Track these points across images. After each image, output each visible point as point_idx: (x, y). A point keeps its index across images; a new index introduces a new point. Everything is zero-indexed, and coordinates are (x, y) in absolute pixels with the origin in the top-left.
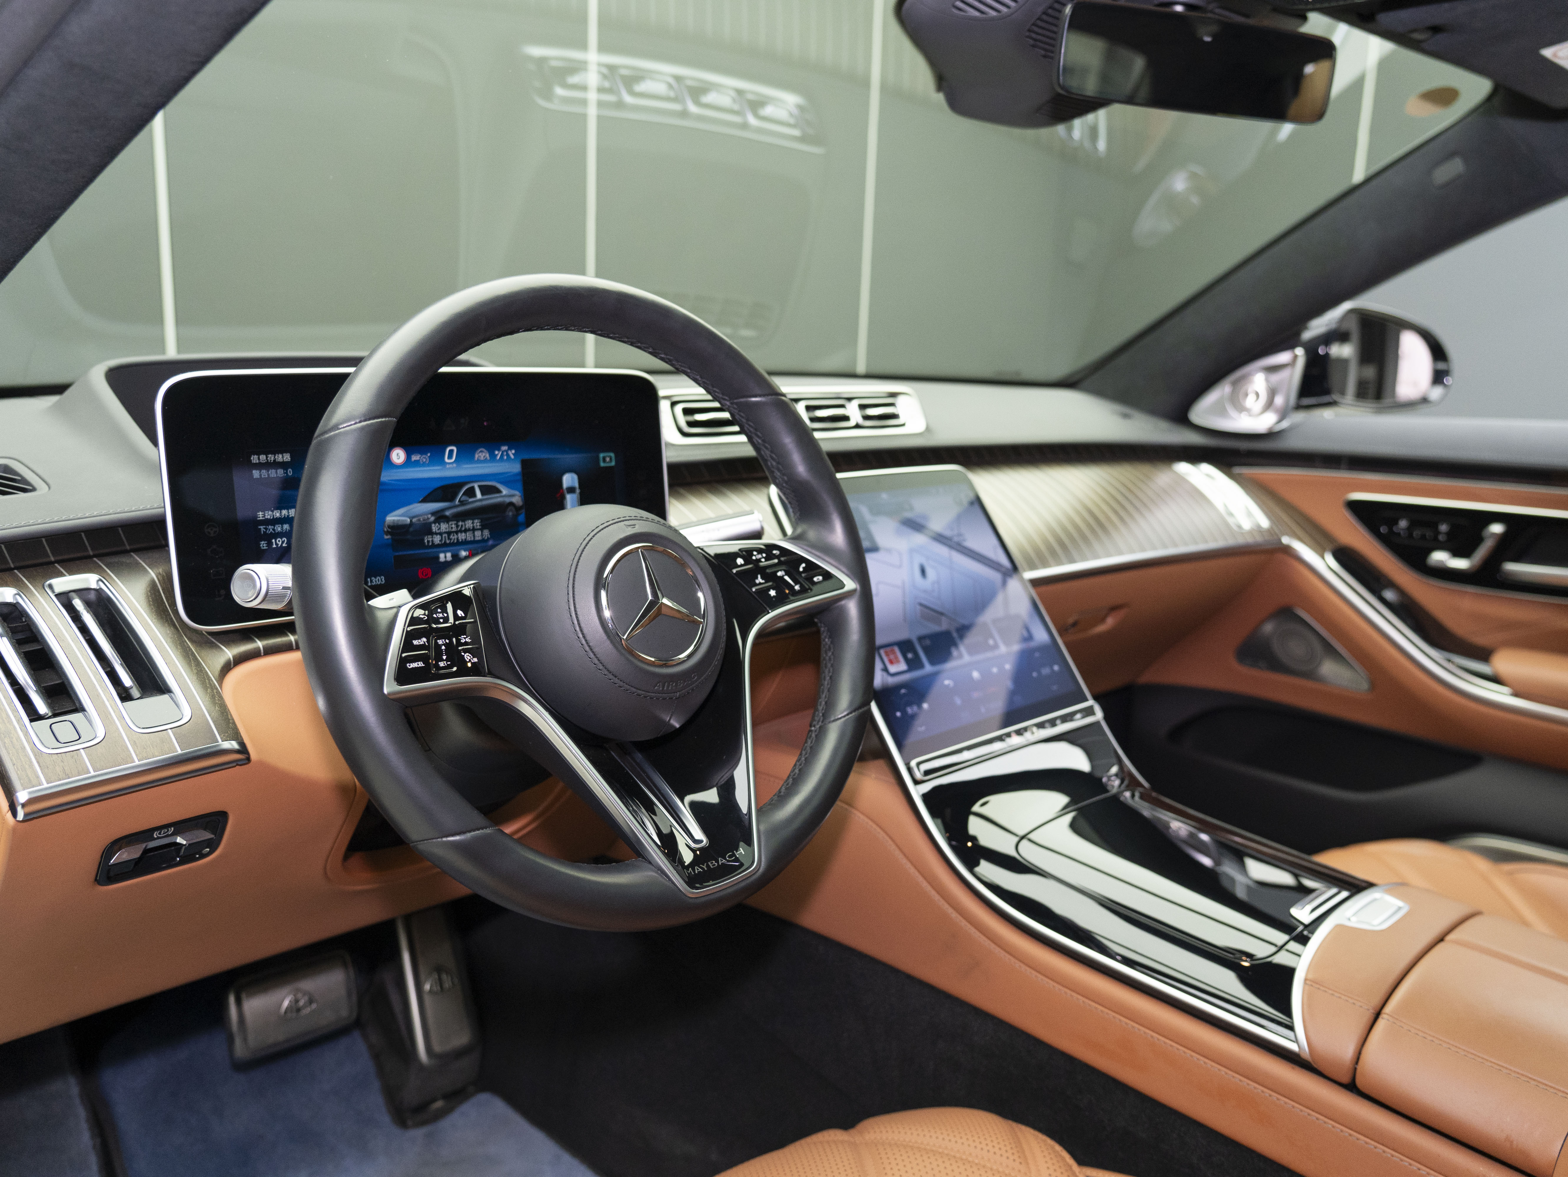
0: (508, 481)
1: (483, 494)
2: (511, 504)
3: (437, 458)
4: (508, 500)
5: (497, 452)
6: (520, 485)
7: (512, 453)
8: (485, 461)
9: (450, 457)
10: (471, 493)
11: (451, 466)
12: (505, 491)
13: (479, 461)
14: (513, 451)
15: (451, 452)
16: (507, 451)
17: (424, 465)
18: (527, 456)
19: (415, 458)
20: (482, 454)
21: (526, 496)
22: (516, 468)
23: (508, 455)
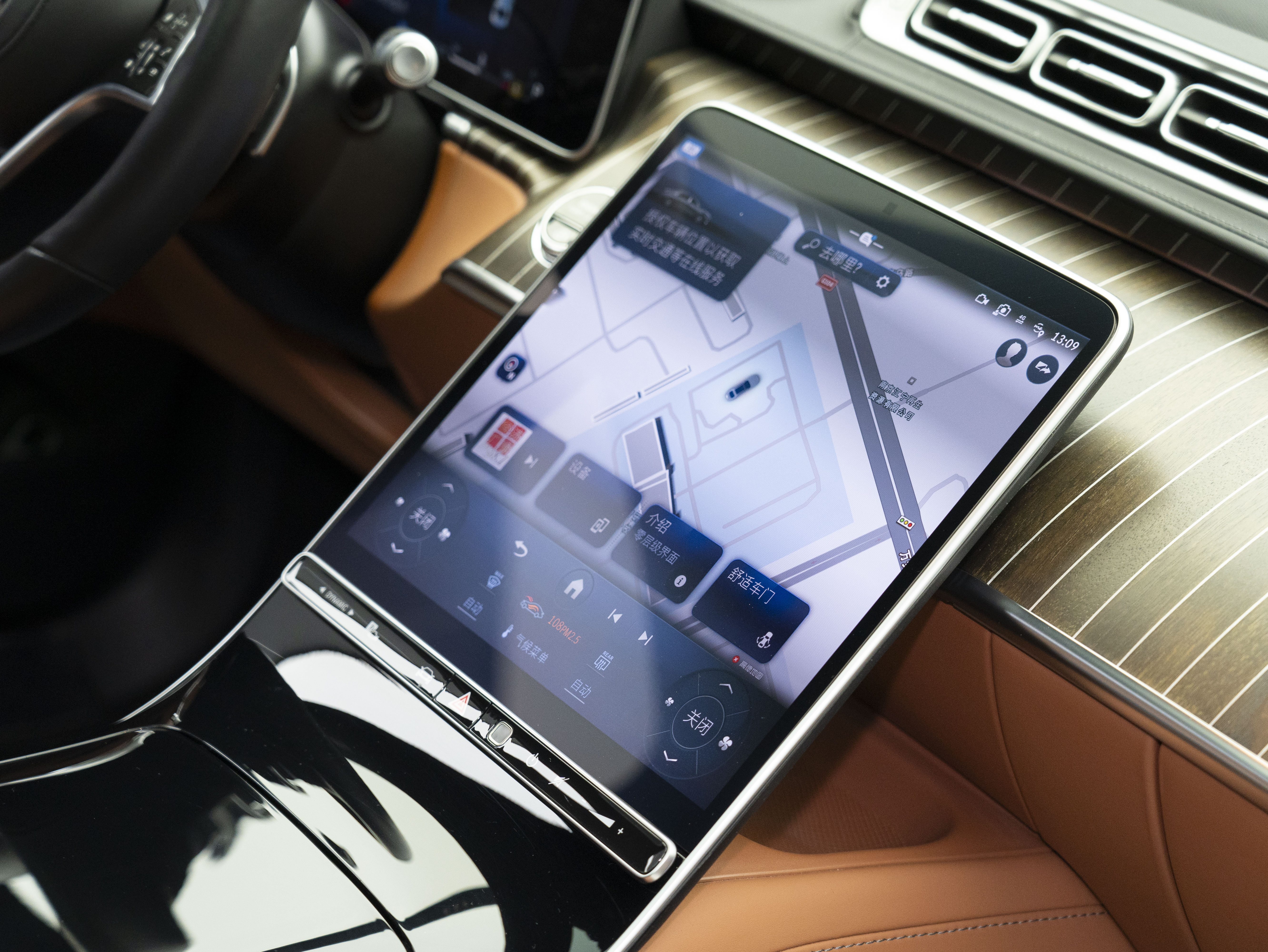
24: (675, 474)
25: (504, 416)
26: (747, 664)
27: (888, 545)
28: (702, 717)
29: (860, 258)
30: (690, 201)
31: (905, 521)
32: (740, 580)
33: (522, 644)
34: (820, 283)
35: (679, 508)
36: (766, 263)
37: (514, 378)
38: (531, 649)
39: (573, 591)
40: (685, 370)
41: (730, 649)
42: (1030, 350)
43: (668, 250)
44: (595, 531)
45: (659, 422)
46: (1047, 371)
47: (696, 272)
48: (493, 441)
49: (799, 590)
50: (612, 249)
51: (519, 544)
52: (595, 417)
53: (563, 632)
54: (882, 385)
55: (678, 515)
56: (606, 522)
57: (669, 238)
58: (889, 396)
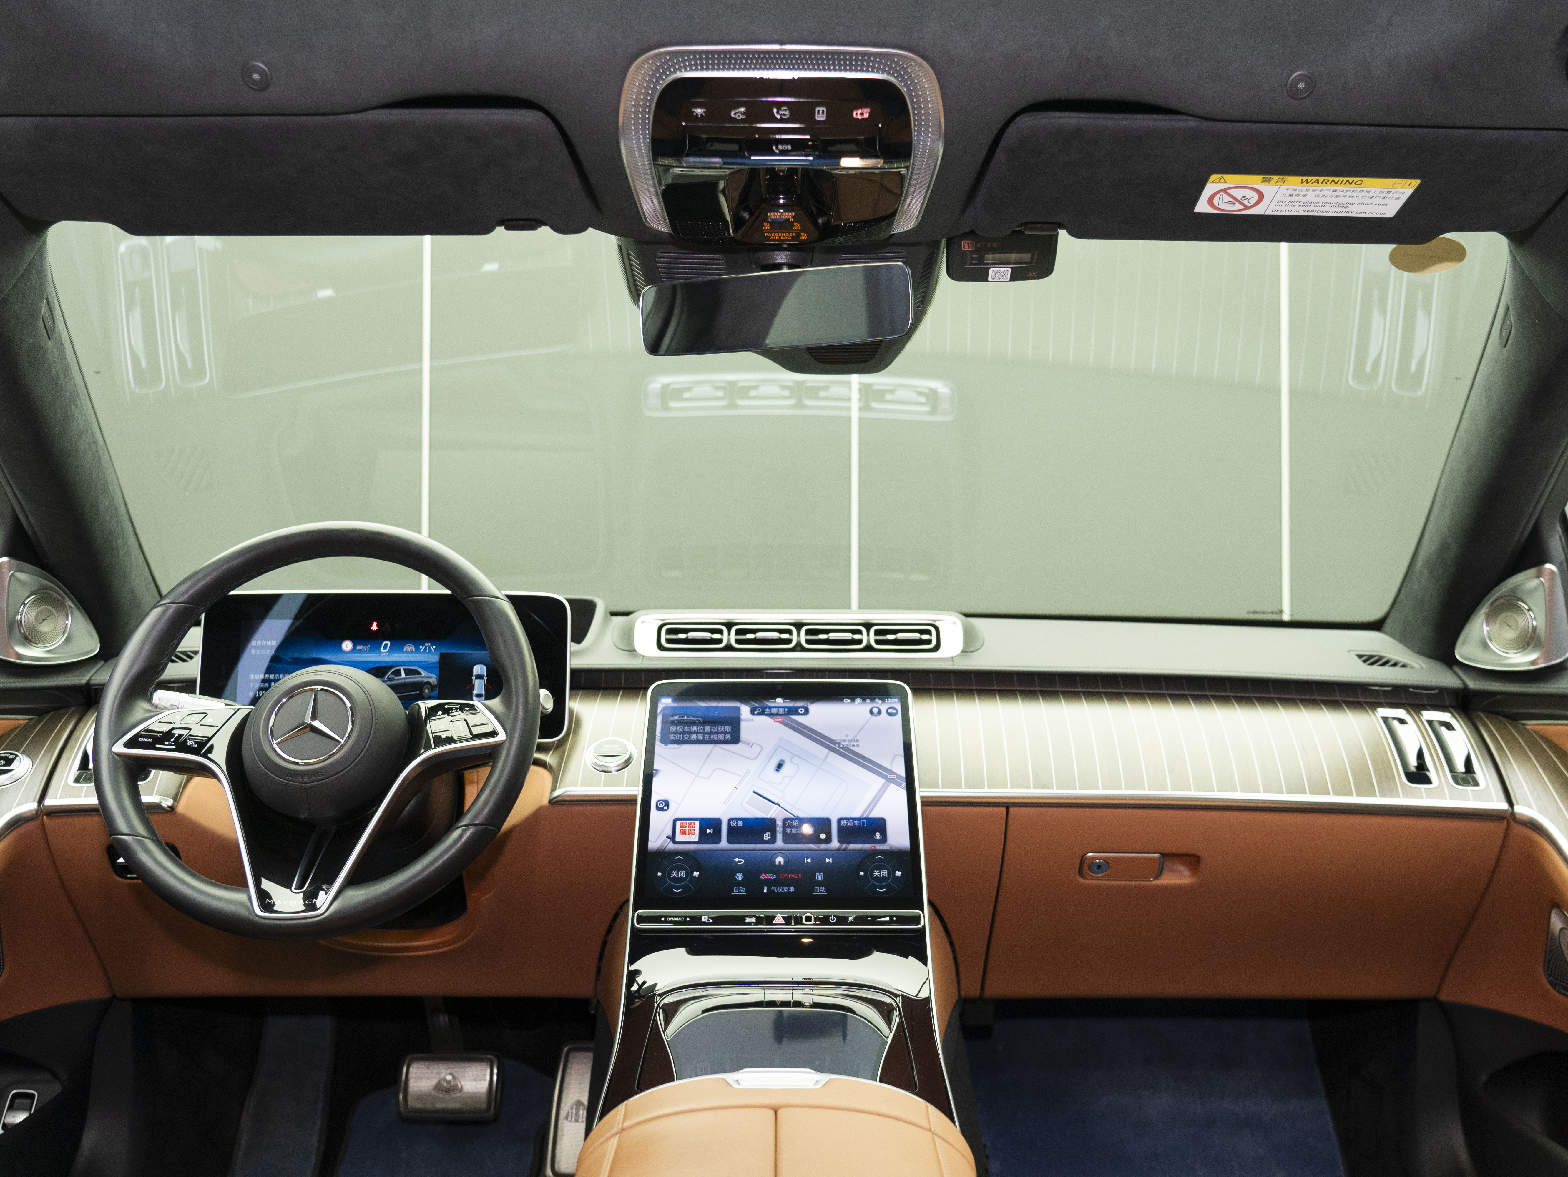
0: (427, 667)
1: (406, 674)
2: (428, 683)
3: (376, 648)
4: (425, 680)
5: (421, 647)
6: (437, 671)
7: (433, 648)
8: (412, 652)
9: (385, 647)
10: (398, 673)
11: (385, 654)
12: (424, 674)
13: (406, 652)
14: (434, 647)
15: (386, 645)
16: (429, 647)
17: (365, 652)
18: (444, 651)
19: (358, 647)
20: (409, 648)
21: (441, 678)
22: (435, 658)
23: (430, 649)
24: (781, 805)
25: (678, 823)
26: (879, 847)
27: (892, 786)
28: (880, 871)
29: (784, 707)
30: (686, 717)
31: (892, 776)
32: (847, 824)
33: (777, 890)
34: (775, 721)
35: (796, 815)
36: (743, 725)
37: (668, 808)
38: (783, 889)
39: (780, 862)
40: (747, 771)
41: (867, 846)
42: (881, 708)
43: (694, 737)
44: (767, 839)
45: (754, 792)
46: (894, 711)
47: (716, 739)
48: (683, 833)
49: (874, 814)
50: (666, 747)
51: (737, 860)
52: (724, 804)
53: (791, 877)
54: (836, 741)
55: (798, 817)
56: (769, 834)
57: (690, 733)
58: (843, 743)
